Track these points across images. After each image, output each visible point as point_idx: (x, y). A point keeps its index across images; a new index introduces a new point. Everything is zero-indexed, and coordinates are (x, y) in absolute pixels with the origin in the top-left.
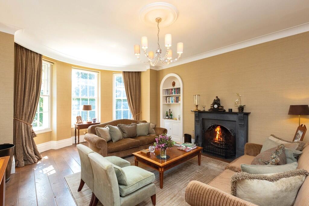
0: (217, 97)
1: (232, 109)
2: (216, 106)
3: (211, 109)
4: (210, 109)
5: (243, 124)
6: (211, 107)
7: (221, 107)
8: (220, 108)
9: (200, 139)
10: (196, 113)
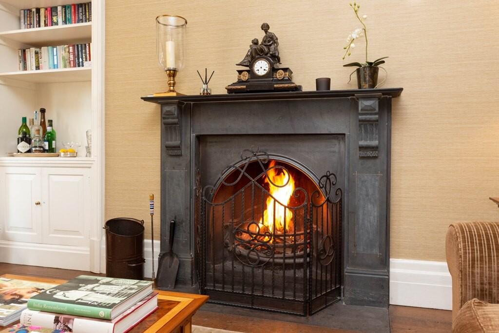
0: (265, 27)
1: (328, 81)
2: (261, 67)
3: (240, 82)
4: (234, 84)
5: (375, 143)
6: (240, 72)
7: (285, 70)
8: (280, 75)
9: (184, 236)
10: (167, 108)
